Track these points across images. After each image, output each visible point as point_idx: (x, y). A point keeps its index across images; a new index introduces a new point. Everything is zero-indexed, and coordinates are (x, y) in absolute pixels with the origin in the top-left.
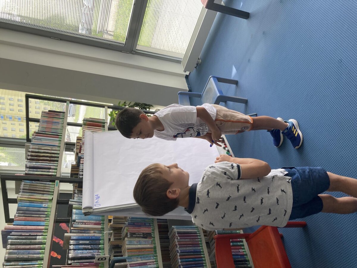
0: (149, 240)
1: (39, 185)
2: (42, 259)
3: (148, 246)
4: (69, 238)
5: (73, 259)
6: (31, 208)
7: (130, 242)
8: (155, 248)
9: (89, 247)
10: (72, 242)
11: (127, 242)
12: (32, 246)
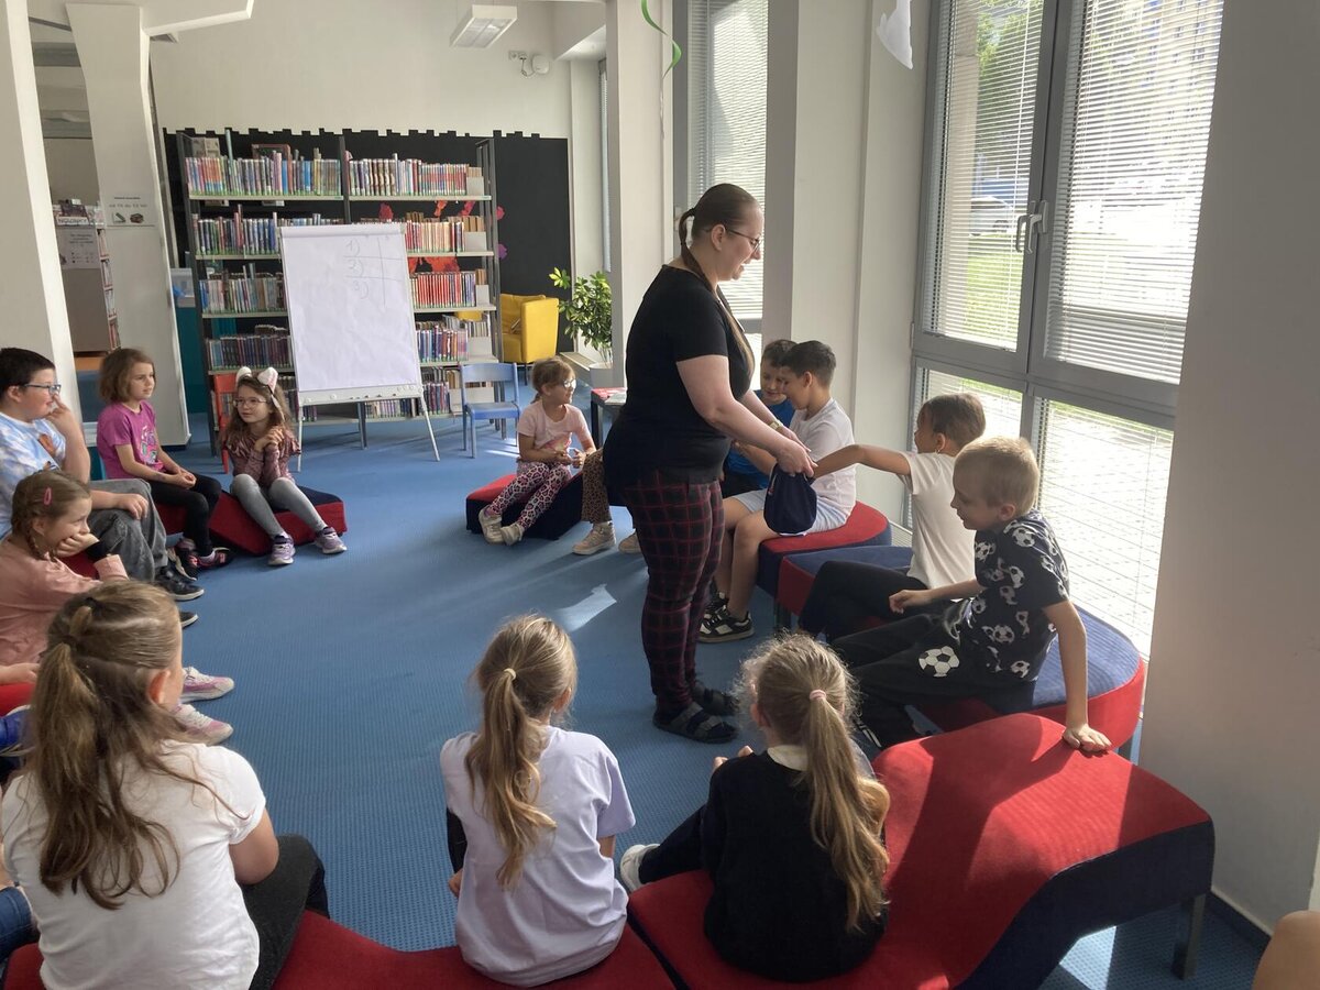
0: (275, 304)
1: (336, 179)
2: (246, 193)
3: (267, 303)
4: (271, 217)
5: (248, 224)
6: (303, 175)
7: (271, 283)
8: (266, 311)
9: (262, 239)
10: (267, 220)
11: (270, 279)
12: (259, 183)
